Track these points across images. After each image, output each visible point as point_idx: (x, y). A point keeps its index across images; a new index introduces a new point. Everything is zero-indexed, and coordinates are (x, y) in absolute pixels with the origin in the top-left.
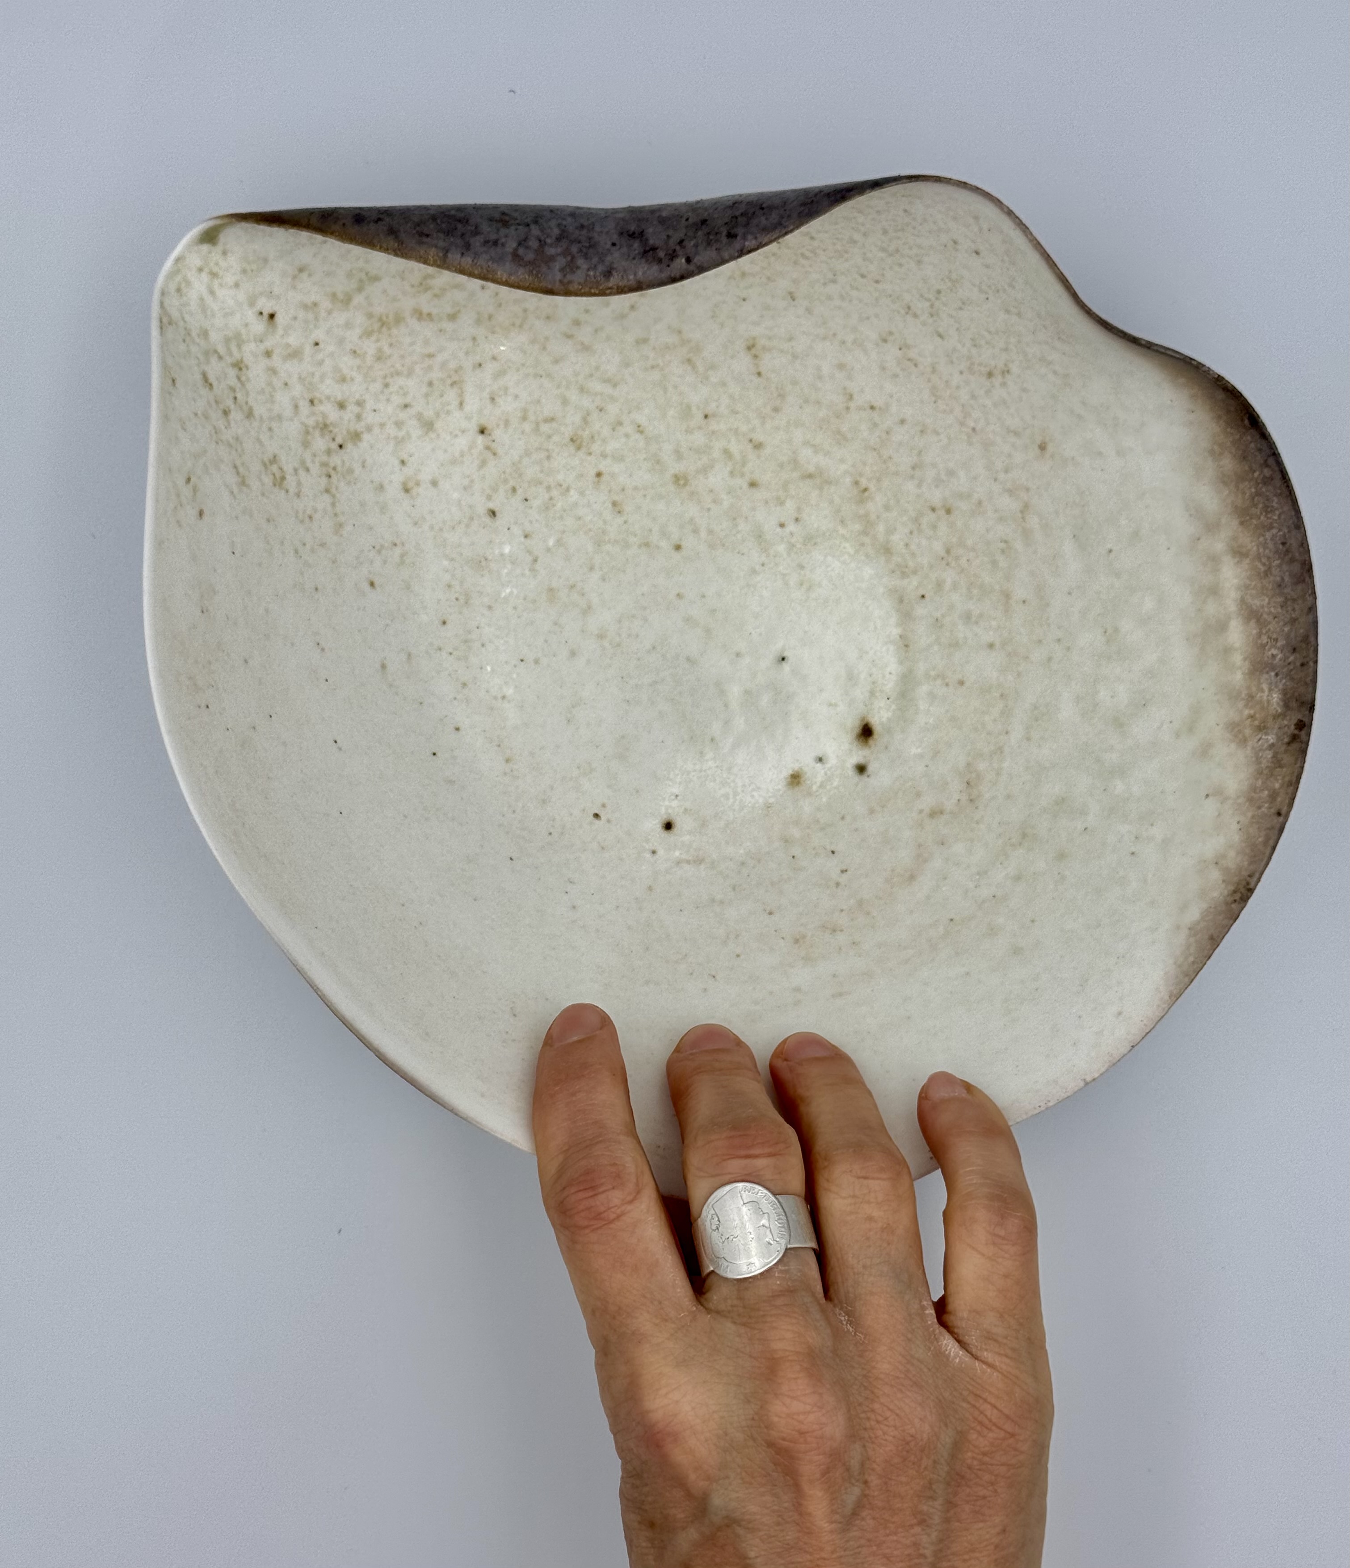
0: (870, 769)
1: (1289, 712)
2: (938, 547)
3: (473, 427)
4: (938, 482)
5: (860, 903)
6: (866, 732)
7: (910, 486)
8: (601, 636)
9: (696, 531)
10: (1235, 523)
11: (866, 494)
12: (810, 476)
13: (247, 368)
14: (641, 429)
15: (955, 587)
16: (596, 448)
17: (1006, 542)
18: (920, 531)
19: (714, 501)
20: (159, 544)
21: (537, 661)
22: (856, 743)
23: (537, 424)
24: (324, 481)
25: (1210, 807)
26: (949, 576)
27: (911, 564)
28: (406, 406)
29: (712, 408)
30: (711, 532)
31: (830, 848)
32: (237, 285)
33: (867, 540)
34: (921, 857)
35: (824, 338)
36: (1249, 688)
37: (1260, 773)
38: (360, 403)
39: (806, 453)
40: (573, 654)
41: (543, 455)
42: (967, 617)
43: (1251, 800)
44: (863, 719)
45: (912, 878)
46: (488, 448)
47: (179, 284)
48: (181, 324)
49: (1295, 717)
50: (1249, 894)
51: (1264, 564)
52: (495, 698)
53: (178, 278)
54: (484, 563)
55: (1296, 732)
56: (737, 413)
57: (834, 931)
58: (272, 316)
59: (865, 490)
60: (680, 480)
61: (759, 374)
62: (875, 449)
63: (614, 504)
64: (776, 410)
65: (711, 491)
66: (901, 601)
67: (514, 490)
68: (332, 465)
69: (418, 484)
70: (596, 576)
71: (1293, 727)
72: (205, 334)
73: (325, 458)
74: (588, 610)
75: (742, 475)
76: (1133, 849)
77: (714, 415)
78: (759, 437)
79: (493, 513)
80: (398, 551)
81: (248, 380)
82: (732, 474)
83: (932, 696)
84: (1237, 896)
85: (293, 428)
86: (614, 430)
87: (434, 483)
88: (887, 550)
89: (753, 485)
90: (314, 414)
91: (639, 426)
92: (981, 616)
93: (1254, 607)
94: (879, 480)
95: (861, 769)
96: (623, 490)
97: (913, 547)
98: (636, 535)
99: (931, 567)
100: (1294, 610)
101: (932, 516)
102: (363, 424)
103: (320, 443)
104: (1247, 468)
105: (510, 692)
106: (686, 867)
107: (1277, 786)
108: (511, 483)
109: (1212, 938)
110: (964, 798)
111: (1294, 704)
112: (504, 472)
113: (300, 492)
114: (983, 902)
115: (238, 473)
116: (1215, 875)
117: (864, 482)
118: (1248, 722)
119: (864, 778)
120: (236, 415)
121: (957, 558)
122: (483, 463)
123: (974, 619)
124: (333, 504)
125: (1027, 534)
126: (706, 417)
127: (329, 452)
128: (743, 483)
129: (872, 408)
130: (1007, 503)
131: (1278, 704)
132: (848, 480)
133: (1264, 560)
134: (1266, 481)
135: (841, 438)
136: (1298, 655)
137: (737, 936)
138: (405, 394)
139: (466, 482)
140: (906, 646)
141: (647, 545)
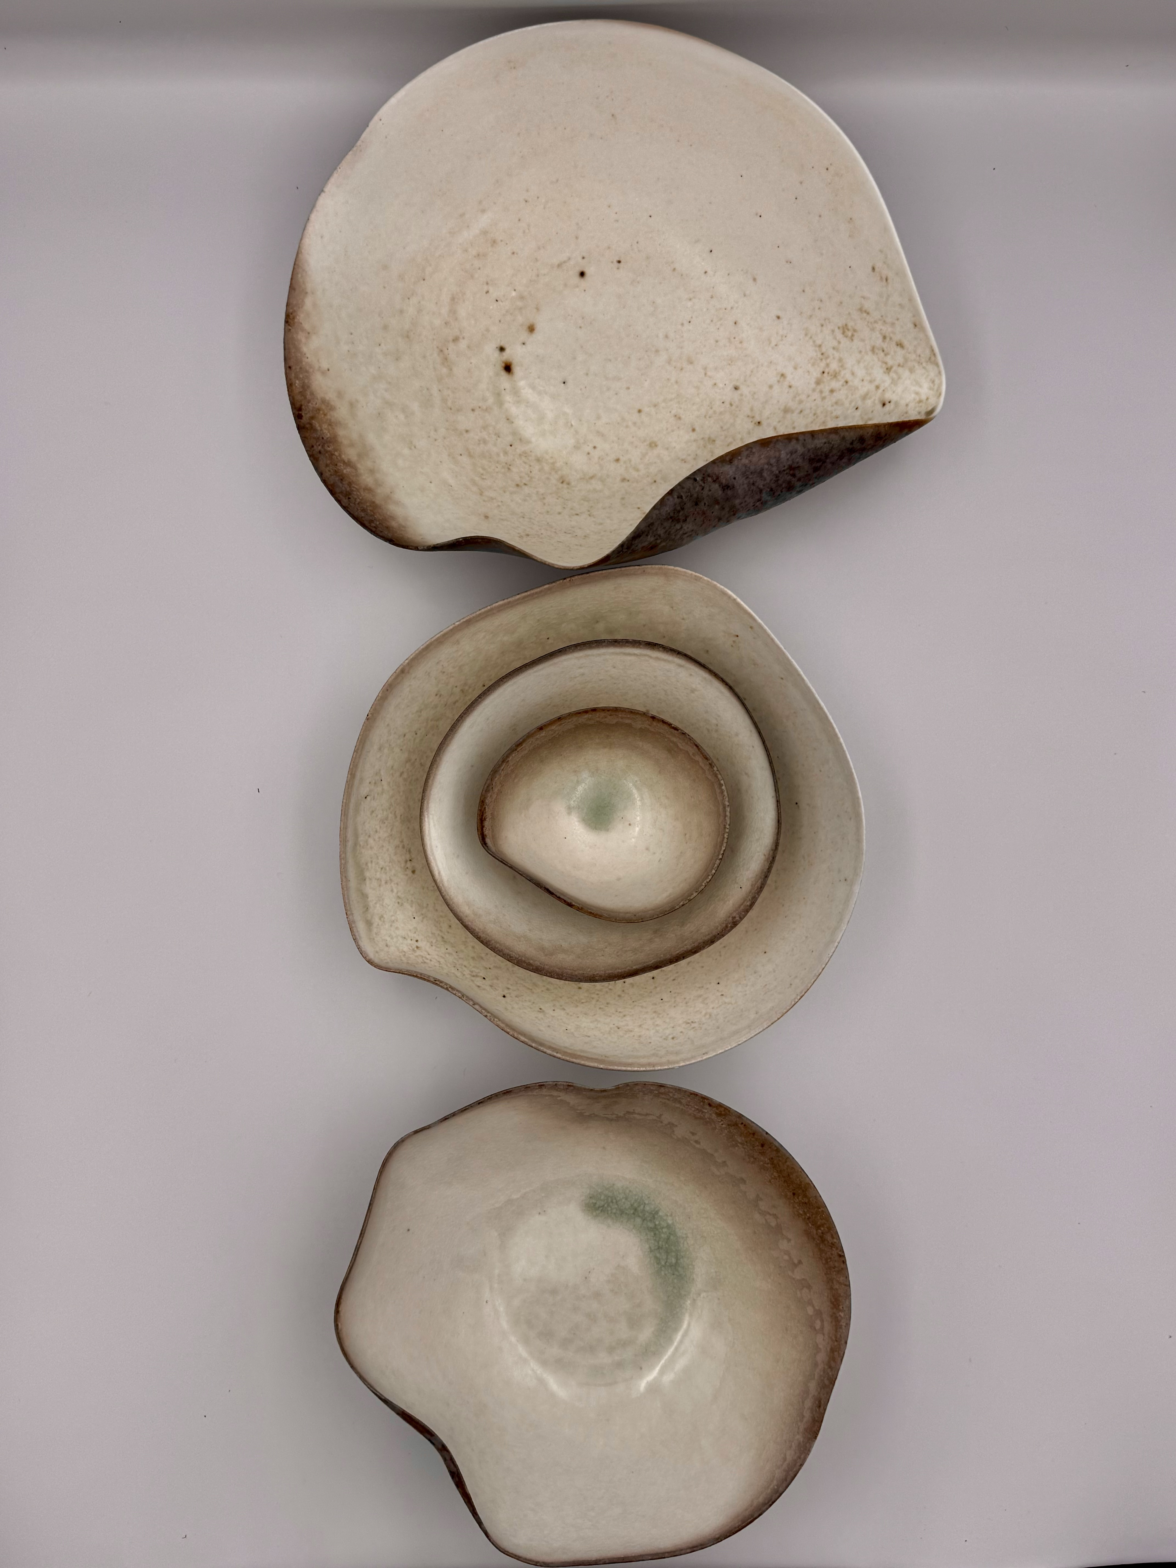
0: (498, 352)
1: (308, 421)
2: (514, 469)
3: (764, 423)
4: (529, 495)
5: (472, 277)
6: (508, 368)
7: (542, 491)
8: (657, 351)
9: (635, 424)
10: (377, 502)
11: (561, 481)
12: (592, 478)
13: (885, 372)
14: (683, 461)
15: (498, 455)
16: (701, 443)
17: (483, 479)
18: (527, 474)
19: (632, 443)
20: (886, 229)
21: (682, 324)
22: (511, 360)
23: (734, 440)
24: (824, 350)
25: (325, 365)
26: (502, 458)
27: (523, 458)
28: (801, 412)
29: (654, 487)
30: (627, 427)
31: (500, 302)
32: (907, 405)
33: (551, 461)
34: (453, 312)
35: (615, 530)
36: (333, 429)
37: (308, 387)
38: (824, 398)
39: (599, 486)
40: (667, 337)
41: (725, 428)
42: (485, 442)
43: (307, 372)
44: (512, 373)
45: (453, 299)
46: (753, 417)
47: (934, 385)
48: (924, 364)
49: (305, 419)
50: (286, 320)
51: (354, 487)
52: (694, 298)
53: (936, 387)
54: (730, 362)
55: (300, 412)
56: (641, 490)
57: (478, 255)
58: (884, 405)
59: (562, 483)
60: (653, 445)
61: (639, 508)
62: (567, 500)
63: (680, 418)
64: (623, 499)
65: (636, 447)
66: (520, 439)
67: (731, 405)
68: (824, 360)
69: (779, 381)
70: (673, 380)
71: (303, 414)
72: (912, 370)
73: (828, 361)
74: (669, 362)
75: (625, 462)
76: (352, 336)
77: (652, 484)
78: (625, 484)
79: (736, 388)
80: (773, 344)
81: (881, 367)
82: (630, 461)
83: (484, 399)
84: (291, 316)
85: (850, 362)
86: (696, 455)
87: (771, 387)
88: (538, 460)
89: (618, 460)
90: (843, 377)
91: (685, 462)
92: (479, 444)
93: (349, 467)
94: (558, 489)
95: (502, 349)
96: (678, 428)
97: (527, 466)
98: (663, 408)
99: (514, 460)
100: (329, 471)
101: (524, 481)
102: (818, 390)
103: (834, 366)
104: (384, 524)
105: (689, 304)
106: (565, 259)
107: (297, 382)
108: (734, 407)
109: (294, 289)
110: (446, 352)
111: (308, 426)
112: (740, 410)
113: (833, 334)
114: (413, 295)
115: (865, 312)
116: (307, 326)
117: (565, 486)
118: (326, 412)
119: (498, 345)
120: (879, 342)
121: (503, 467)
122: (752, 410)
123: (481, 442)
124: (814, 342)
125: (474, 483)
126: (655, 481)
127: (828, 365)
128: (622, 459)
129: (577, 514)
130: (490, 494)
131: (315, 424)
132: (573, 484)
133: (354, 489)
134: (371, 521)
135: (585, 499)
136: (317, 450)
137: (524, 232)
138: (804, 416)
139: (756, 396)
140: (508, 419)
141: (655, 406)
